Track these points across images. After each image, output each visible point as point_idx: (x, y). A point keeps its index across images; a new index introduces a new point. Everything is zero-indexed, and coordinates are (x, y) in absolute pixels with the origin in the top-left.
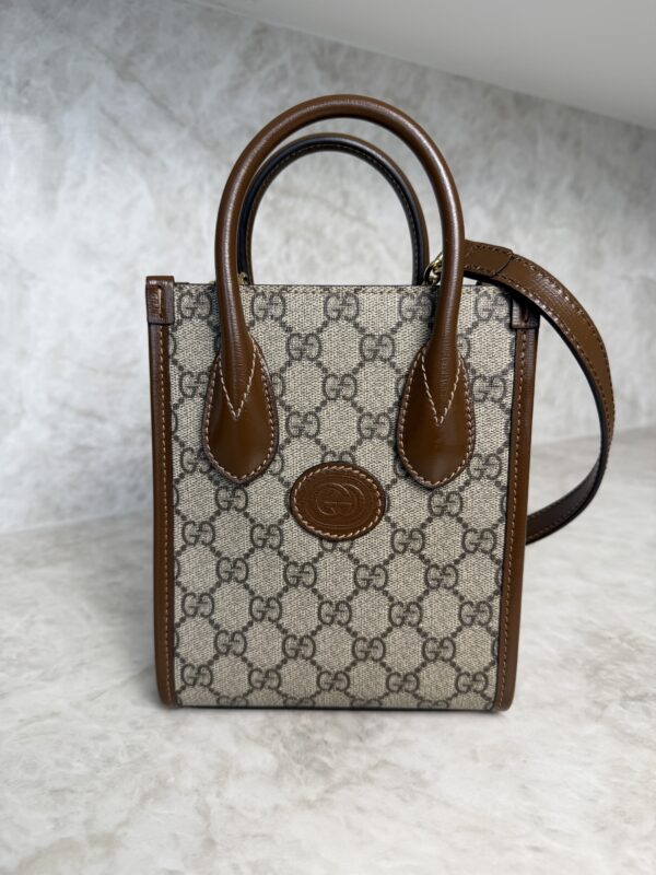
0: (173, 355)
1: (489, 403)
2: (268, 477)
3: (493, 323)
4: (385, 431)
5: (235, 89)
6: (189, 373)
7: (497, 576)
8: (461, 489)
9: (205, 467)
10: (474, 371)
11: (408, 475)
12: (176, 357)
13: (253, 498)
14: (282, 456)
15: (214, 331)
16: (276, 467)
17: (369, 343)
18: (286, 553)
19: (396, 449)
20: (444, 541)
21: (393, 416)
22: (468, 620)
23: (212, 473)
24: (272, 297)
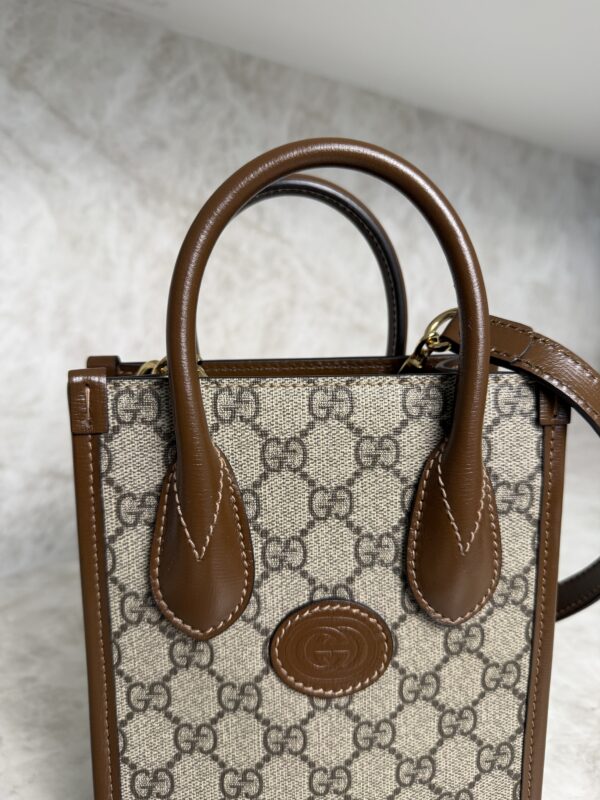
0: (108, 471)
1: (514, 515)
2: (240, 624)
3: (517, 418)
4: (389, 555)
5: (142, 99)
6: (130, 494)
7: (520, 711)
8: (483, 620)
9: (155, 617)
10: (496, 477)
11: (419, 610)
12: (111, 475)
13: (220, 652)
14: (258, 597)
15: (163, 439)
16: (250, 611)
17: (366, 446)
18: (266, 716)
19: (405, 578)
20: (461, 681)
21: (399, 536)
22: (487, 766)
23: (164, 623)
24: (240, 393)
